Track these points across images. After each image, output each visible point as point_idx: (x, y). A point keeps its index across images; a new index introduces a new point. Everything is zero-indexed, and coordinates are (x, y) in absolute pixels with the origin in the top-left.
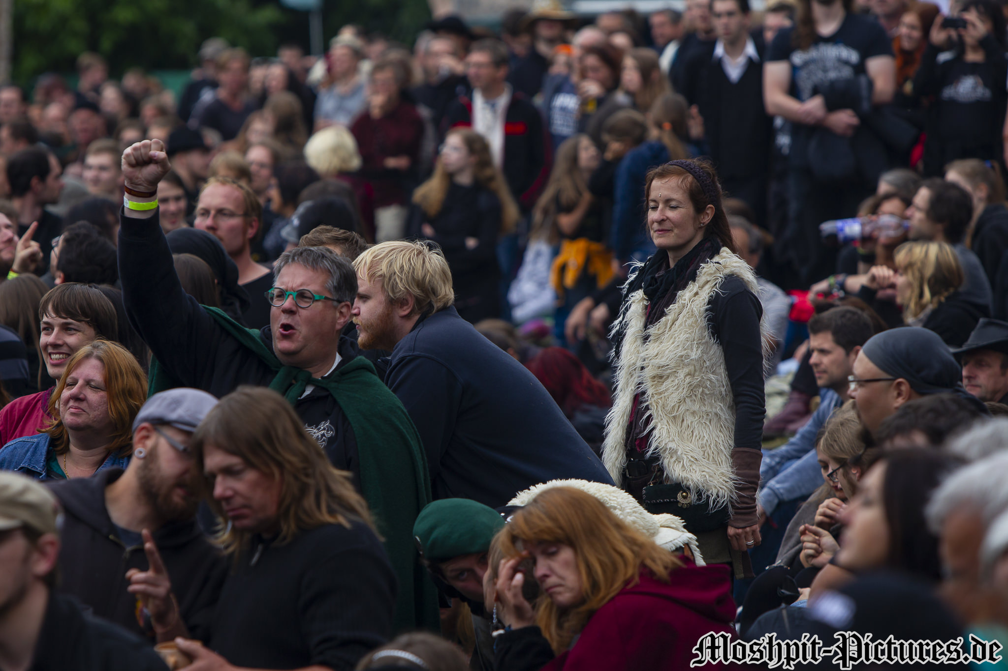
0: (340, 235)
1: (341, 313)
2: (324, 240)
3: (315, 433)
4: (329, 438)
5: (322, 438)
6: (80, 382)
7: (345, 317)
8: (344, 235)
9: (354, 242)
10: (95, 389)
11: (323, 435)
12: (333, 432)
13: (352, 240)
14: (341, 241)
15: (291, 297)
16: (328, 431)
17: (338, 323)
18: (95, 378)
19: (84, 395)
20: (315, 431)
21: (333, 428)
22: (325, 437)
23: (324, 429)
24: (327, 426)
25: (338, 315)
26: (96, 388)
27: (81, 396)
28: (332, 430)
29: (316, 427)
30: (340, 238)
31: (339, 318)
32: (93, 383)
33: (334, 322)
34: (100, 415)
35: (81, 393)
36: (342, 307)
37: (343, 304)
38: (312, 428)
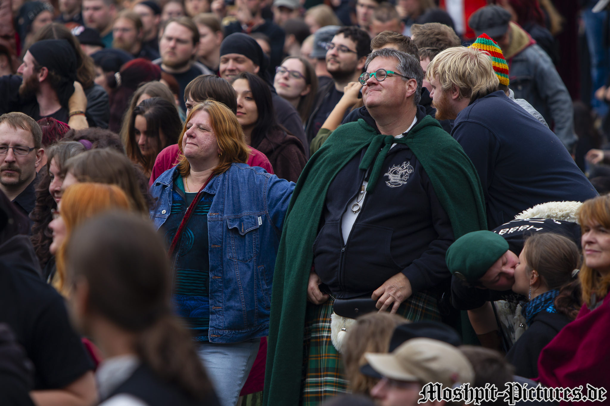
0: (398, 37)
1: (410, 86)
2: (387, 40)
3: (400, 170)
4: (410, 174)
5: (405, 174)
6: (194, 125)
7: (412, 88)
8: (400, 37)
9: (407, 42)
10: (202, 130)
11: (406, 172)
12: (413, 170)
13: (406, 40)
14: (398, 41)
15: (373, 76)
16: (409, 169)
17: (408, 92)
18: (203, 123)
19: (195, 134)
20: (400, 168)
21: (412, 167)
22: (408, 173)
23: (407, 168)
24: (408, 166)
25: (407, 87)
26: (204, 129)
27: (193, 135)
28: (412, 169)
29: (400, 166)
30: (399, 39)
31: (408, 89)
32: (201, 126)
33: (404, 92)
34: (206, 147)
35: (193, 132)
36: (410, 82)
37: (411, 80)
38: (398, 167)
